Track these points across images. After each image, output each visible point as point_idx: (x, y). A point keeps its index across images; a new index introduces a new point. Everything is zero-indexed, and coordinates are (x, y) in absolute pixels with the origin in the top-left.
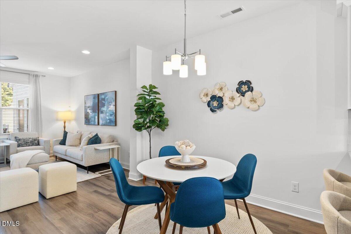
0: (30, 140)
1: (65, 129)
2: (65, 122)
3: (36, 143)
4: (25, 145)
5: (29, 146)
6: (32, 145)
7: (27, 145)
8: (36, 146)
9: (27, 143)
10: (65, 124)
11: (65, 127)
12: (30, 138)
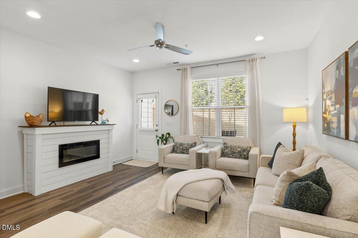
0: (238, 149)
1: (294, 137)
2: (294, 127)
3: (245, 155)
4: (232, 156)
5: (235, 158)
6: (239, 158)
7: (234, 157)
8: (245, 159)
9: (234, 153)
10: (294, 129)
11: (294, 135)
12: (239, 147)
